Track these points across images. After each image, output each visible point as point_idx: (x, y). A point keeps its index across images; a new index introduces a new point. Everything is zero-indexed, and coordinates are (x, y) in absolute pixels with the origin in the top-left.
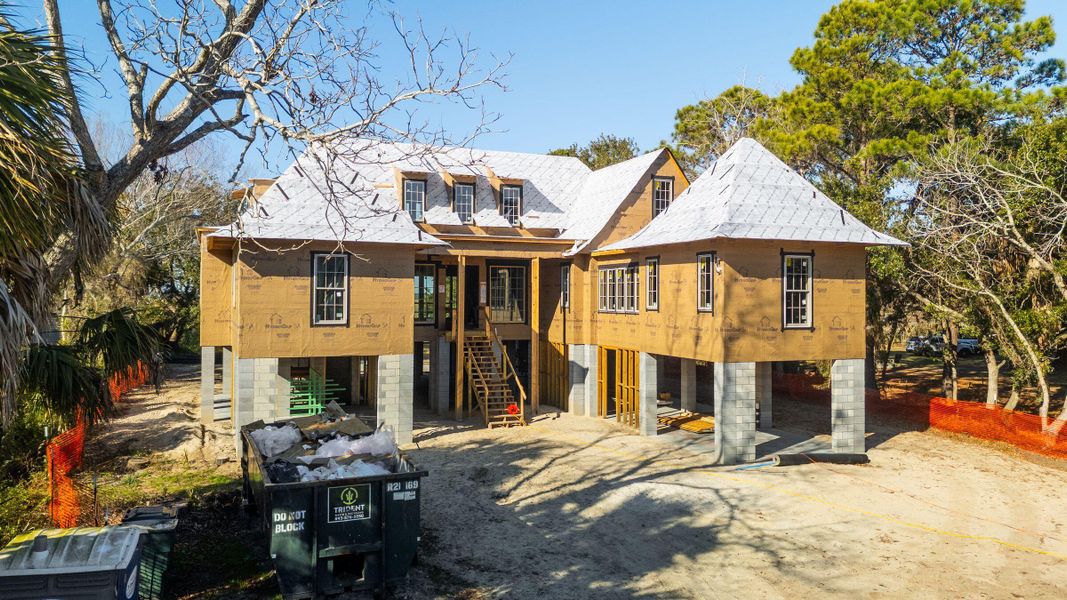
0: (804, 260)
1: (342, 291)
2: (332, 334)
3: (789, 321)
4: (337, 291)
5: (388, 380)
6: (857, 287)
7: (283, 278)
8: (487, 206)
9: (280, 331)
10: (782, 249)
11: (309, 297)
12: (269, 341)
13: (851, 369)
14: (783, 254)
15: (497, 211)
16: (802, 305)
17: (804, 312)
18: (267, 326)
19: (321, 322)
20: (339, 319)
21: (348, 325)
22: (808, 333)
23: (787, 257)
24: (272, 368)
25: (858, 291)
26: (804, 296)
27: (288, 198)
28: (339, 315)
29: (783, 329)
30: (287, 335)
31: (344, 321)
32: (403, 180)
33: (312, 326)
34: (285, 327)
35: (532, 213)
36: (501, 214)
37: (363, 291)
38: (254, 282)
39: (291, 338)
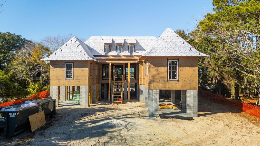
0: (175, 62)
1: (72, 71)
2: (70, 81)
3: (169, 79)
4: (71, 71)
5: (82, 92)
6: (194, 69)
7: (59, 69)
8: (126, 50)
9: (58, 80)
10: (168, 59)
11: (64, 73)
12: (56, 82)
13: (192, 93)
14: (168, 60)
15: (128, 51)
16: (175, 74)
17: (176, 76)
18: (56, 79)
19: (67, 78)
20: (71, 78)
21: (73, 79)
22: (177, 82)
23: (169, 61)
24: (57, 88)
25: (195, 70)
26: (176, 72)
27: (62, 51)
28: (71, 77)
29: (168, 81)
30: (60, 81)
31: (72, 78)
32: (104, 45)
33: (65, 79)
34: (59, 79)
35: (138, 51)
36: (129, 52)
37: (76, 71)
38: (53, 70)
39: (61, 82)
